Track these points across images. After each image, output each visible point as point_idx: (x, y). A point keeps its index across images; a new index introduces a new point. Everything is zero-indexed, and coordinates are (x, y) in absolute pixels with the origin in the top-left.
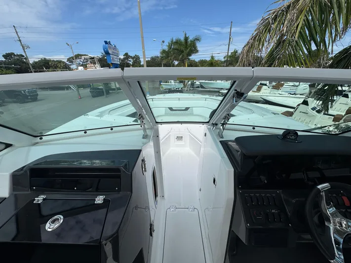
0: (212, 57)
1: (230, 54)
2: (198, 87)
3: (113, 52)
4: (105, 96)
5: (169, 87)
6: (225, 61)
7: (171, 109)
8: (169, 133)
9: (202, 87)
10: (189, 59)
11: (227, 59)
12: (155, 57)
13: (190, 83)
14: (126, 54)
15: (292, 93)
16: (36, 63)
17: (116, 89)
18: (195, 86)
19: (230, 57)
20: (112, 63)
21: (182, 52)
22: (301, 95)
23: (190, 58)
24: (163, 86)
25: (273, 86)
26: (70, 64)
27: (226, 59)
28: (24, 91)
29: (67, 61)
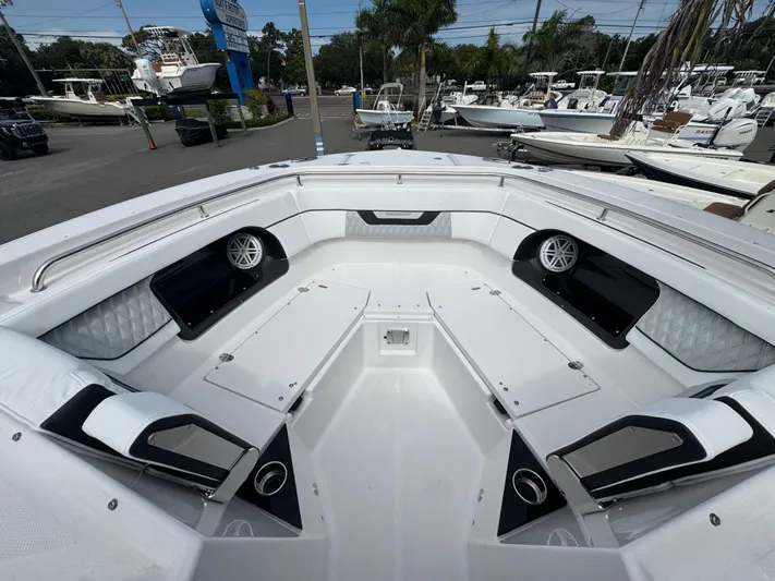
0: (493, 36)
1: (539, 26)
2: (451, 122)
3: (230, 18)
4: (213, 145)
5: (377, 121)
6: (524, 48)
7: (368, 217)
8: (358, 318)
9: (461, 121)
10: (431, 40)
11: (531, 42)
12: (344, 35)
13: (430, 109)
14: (269, 27)
15: (704, 142)
16: (45, 50)
17: (244, 125)
18: (443, 119)
19: (541, 33)
20: (229, 52)
21: (414, 17)
22: (729, 148)
23: (434, 36)
24: (363, 119)
25: (657, 122)
26: (131, 53)
27: (528, 42)
28: (9, 128)
29: (124, 46)
